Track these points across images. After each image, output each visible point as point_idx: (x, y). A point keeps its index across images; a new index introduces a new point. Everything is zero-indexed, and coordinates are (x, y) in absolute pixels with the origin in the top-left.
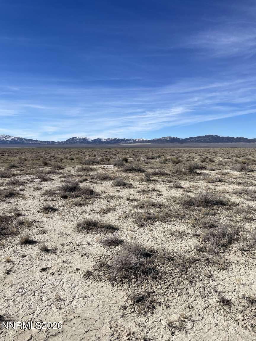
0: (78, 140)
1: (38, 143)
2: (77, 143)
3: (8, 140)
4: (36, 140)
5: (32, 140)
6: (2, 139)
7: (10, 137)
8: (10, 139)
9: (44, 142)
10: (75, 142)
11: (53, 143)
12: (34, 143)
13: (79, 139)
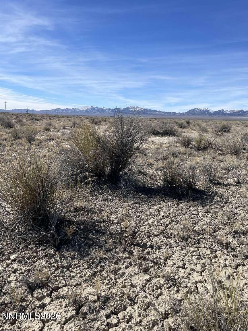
0: (198, 111)
1: (160, 114)
2: (198, 114)
3: (136, 111)
4: (159, 111)
5: (155, 111)
6: (131, 110)
7: (137, 107)
8: (137, 109)
9: (166, 113)
10: (196, 113)
11: (174, 114)
12: (157, 114)
13: (201, 110)
